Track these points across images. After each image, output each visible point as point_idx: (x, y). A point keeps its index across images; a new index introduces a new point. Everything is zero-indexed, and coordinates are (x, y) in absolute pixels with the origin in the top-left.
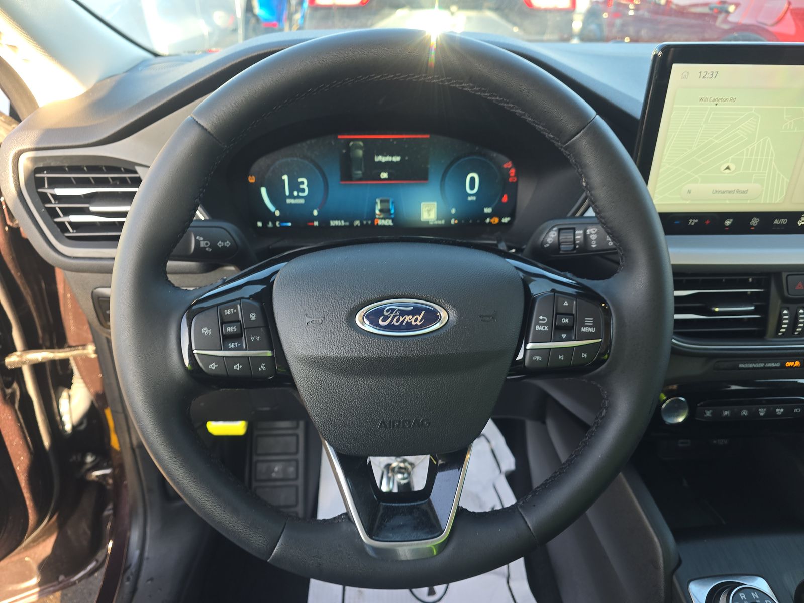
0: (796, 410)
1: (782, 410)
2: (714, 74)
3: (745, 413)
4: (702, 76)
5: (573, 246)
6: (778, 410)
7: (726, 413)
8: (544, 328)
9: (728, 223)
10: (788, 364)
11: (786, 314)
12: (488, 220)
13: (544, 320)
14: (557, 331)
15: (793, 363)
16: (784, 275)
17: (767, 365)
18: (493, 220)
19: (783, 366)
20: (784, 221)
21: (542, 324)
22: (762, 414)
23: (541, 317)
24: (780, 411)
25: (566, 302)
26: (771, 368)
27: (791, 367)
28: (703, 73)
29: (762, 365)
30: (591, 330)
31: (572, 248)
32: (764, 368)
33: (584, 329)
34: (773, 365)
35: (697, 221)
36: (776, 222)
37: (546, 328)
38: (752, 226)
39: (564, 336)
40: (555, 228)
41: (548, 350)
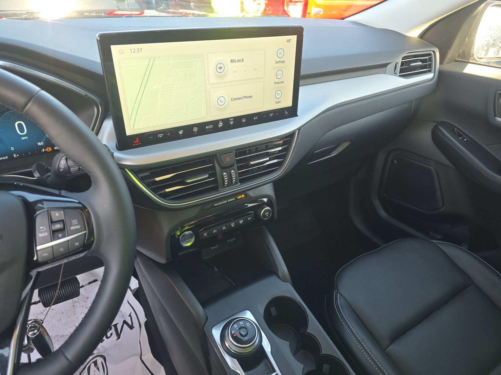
0: (249, 219)
1: (242, 221)
2: (140, 50)
3: (224, 228)
4: (133, 52)
5: (78, 167)
6: (240, 221)
7: (215, 231)
8: (45, 234)
9: (181, 133)
10: (239, 197)
11: (225, 175)
12: (43, 150)
13: (43, 229)
14: (54, 234)
15: (241, 196)
16: (218, 155)
17: (228, 201)
18: (47, 150)
19: (236, 199)
20: (211, 126)
21: (43, 232)
22: (233, 226)
23: (41, 228)
24: (241, 222)
25: (57, 213)
26: (231, 202)
27: (240, 198)
28: (132, 50)
29: (226, 201)
30: (78, 227)
31: (77, 170)
32: (228, 203)
33: (72, 228)
34: (231, 200)
35: (162, 135)
36: (207, 127)
37: (46, 234)
38: (195, 132)
39: (60, 235)
40: (63, 158)
41: (51, 248)
